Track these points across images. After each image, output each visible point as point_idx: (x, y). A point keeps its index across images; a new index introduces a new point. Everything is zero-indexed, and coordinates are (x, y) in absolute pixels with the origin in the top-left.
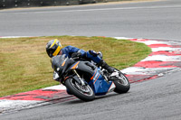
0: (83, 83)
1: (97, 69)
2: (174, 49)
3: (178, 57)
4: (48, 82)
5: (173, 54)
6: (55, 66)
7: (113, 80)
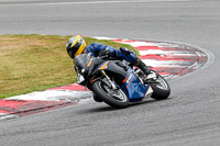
0: (114, 86)
1: (130, 70)
2: (166, 53)
3: (171, 62)
4: (13, 90)
5: (166, 58)
6: (79, 67)
7: (150, 83)
